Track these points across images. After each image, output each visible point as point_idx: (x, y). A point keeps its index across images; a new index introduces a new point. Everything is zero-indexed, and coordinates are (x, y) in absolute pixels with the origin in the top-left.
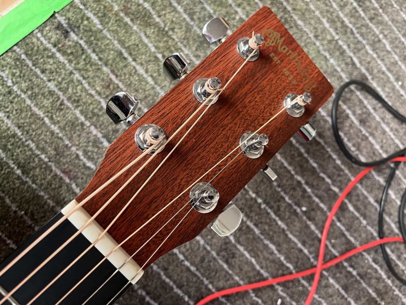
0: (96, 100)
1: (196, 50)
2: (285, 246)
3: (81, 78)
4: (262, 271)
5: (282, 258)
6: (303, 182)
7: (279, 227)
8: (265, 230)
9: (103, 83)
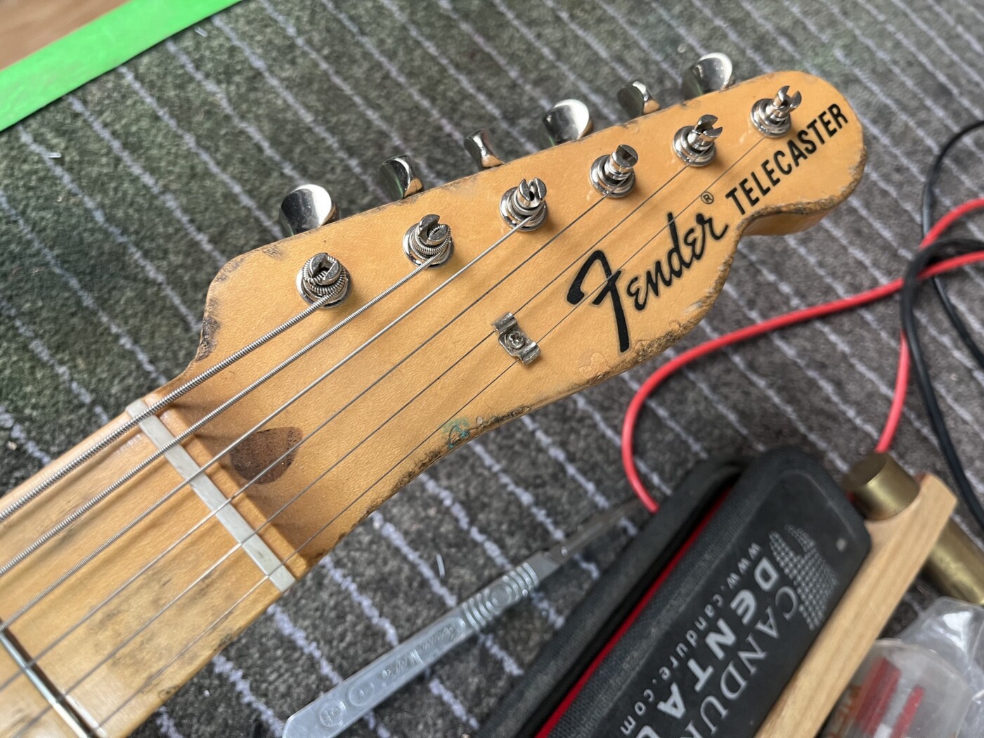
0: (450, 76)
1: (630, 12)
2: (851, 387)
4: (813, 437)
5: (851, 413)
6: (867, 262)
7: (833, 346)
8: (805, 350)
9: (463, 49)
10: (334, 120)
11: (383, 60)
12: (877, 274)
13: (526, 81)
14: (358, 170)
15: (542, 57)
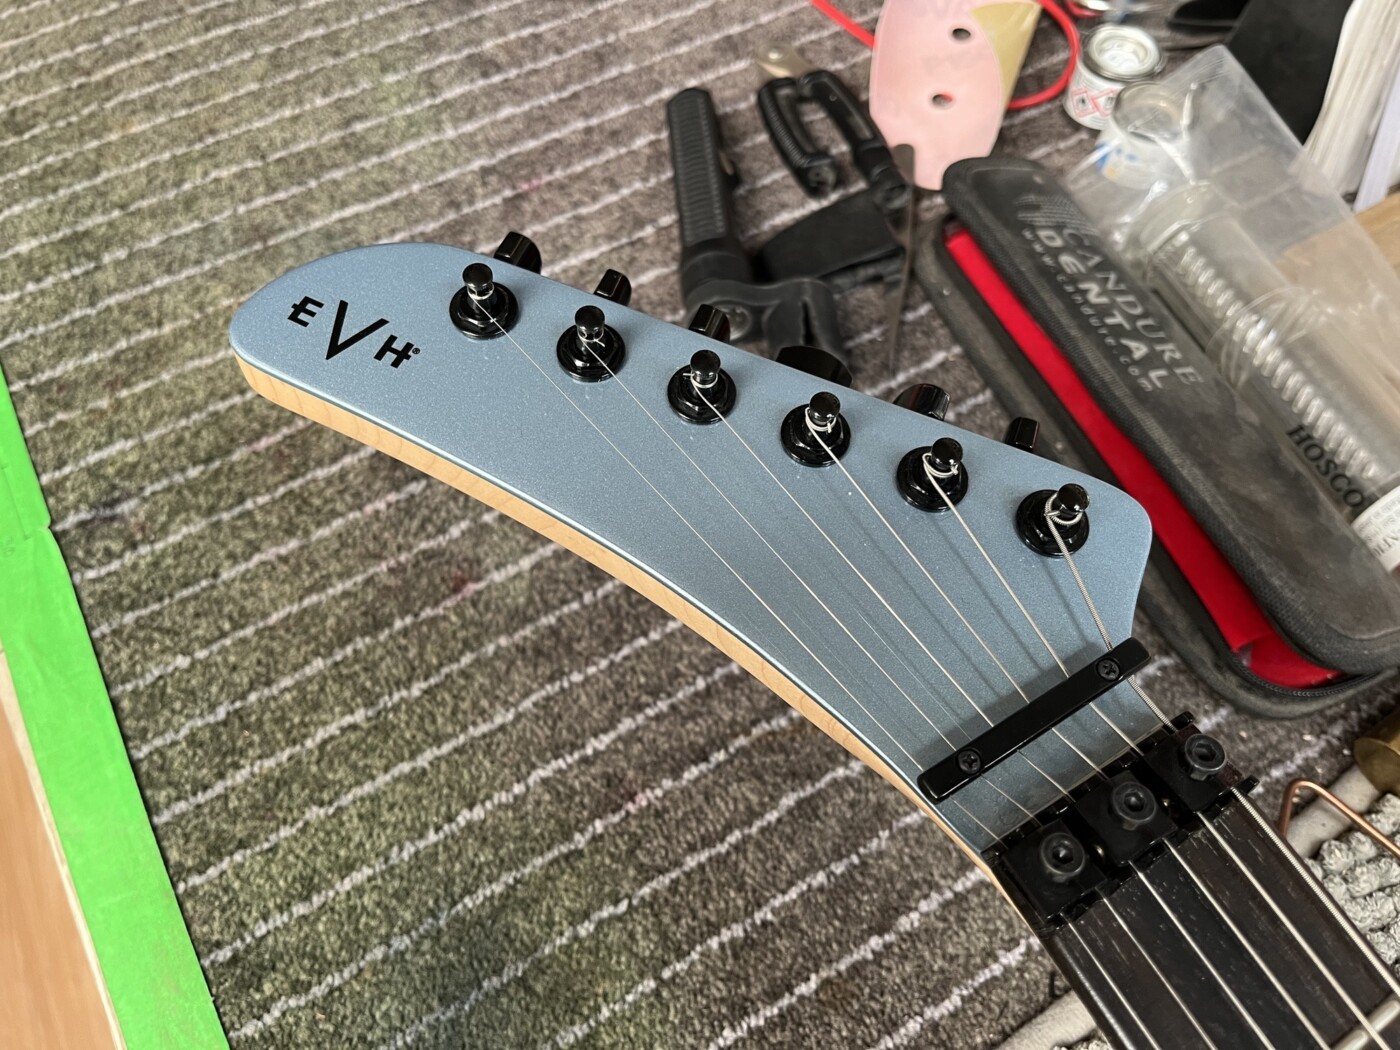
0: (302, 488)
3: (237, 510)
9: (270, 466)
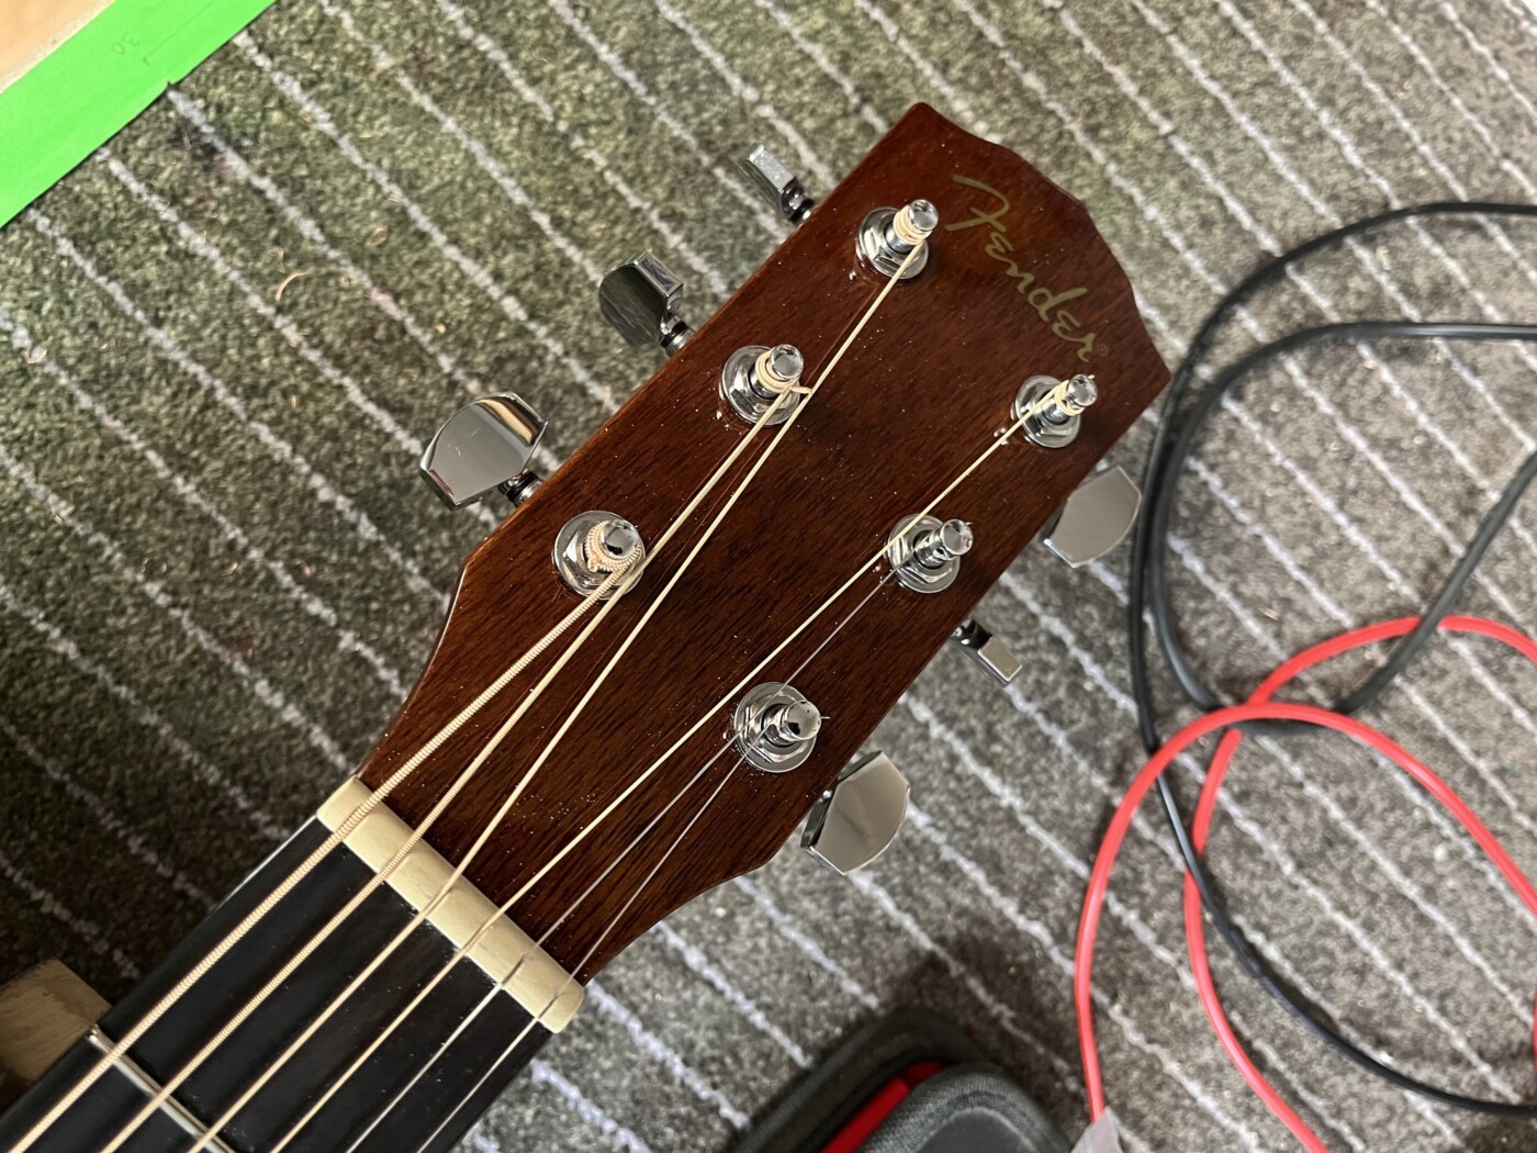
3: (268, 310)
6: (1069, 638)
8: (945, 813)
9: (351, 322)
10: (112, 507)
11: (197, 370)
12: (1086, 659)
13: (471, 375)
14: (162, 600)
15: (503, 317)
